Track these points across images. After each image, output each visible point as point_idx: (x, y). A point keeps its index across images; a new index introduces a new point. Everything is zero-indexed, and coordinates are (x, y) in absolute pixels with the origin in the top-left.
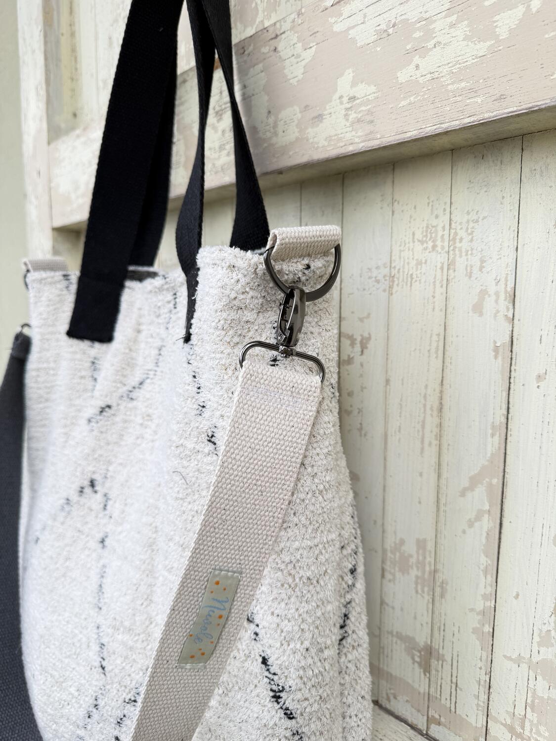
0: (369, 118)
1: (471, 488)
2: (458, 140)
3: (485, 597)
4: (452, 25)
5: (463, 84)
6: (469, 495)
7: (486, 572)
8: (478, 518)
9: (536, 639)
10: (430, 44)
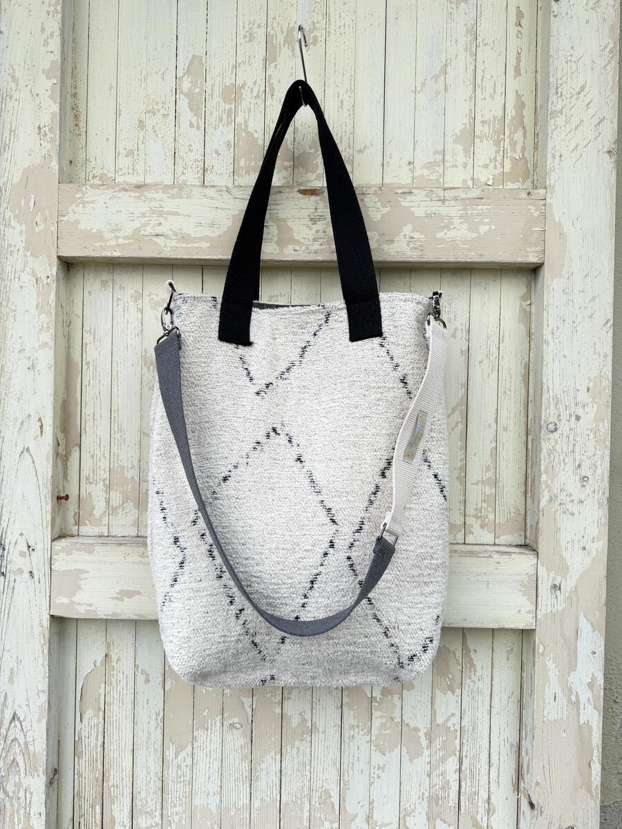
0: (422, 249)
1: (453, 413)
2: (444, 266)
3: (461, 460)
4: (461, 223)
5: (466, 246)
6: (452, 416)
7: (461, 449)
8: (456, 426)
9: (484, 469)
10: (452, 227)
